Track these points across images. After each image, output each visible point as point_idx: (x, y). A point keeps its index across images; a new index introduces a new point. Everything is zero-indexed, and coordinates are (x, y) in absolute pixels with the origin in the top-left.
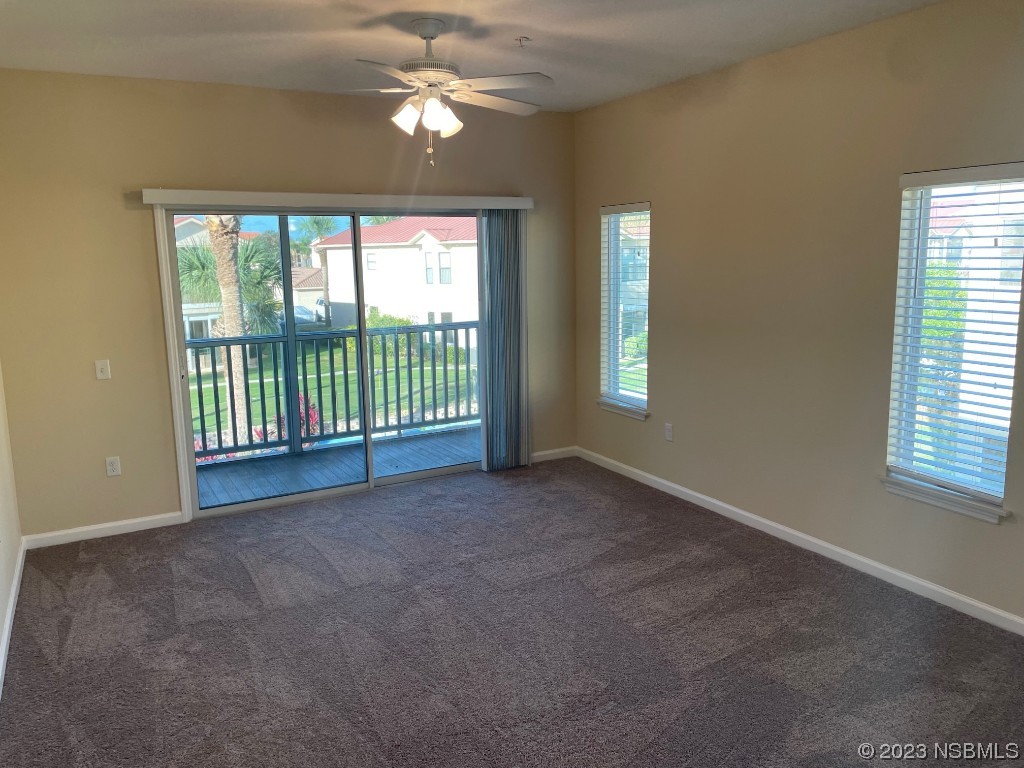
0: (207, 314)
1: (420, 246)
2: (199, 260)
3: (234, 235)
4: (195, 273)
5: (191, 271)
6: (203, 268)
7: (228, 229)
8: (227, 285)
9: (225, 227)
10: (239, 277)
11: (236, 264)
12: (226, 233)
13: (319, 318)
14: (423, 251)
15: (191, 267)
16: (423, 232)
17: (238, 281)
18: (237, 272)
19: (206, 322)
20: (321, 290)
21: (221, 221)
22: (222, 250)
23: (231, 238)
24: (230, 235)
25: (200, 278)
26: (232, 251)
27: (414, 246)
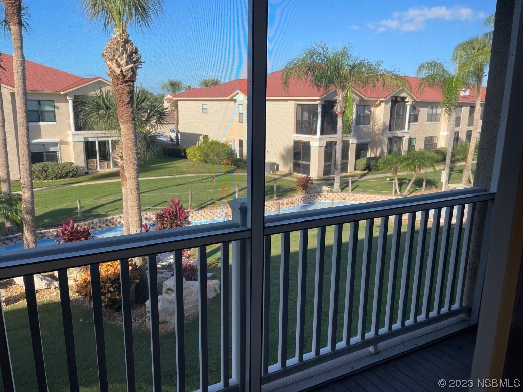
0: (109, 137)
1: (235, 101)
2: (104, 102)
3: (131, 84)
4: (101, 112)
5: (98, 111)
6: (107, 108)
7: (127, 78)
8: (126, 122)
9: (124, 76)
10: (134, 116)
11: (132, 106)
12: (125, 82)
13: (171, 140)
14: (238, 103)
15: (98, 108)
16: (238, 91)
17: (133, 120)
18: (133, 112)
19: (108, 141)
20: (174, 123)
21: (121, 71)
22: (121, 95)
23: (129, 85)
24: (128, 83)
25: (105, 115)
26: (129, 96)
27: (232, 100)
